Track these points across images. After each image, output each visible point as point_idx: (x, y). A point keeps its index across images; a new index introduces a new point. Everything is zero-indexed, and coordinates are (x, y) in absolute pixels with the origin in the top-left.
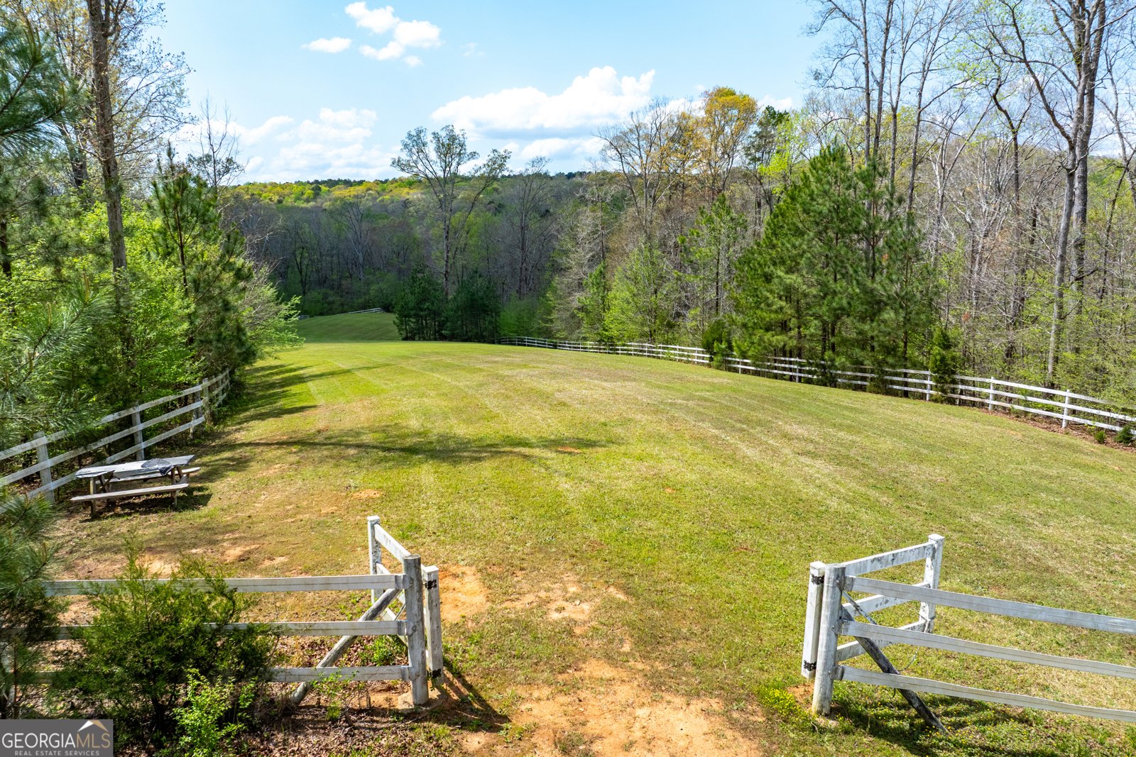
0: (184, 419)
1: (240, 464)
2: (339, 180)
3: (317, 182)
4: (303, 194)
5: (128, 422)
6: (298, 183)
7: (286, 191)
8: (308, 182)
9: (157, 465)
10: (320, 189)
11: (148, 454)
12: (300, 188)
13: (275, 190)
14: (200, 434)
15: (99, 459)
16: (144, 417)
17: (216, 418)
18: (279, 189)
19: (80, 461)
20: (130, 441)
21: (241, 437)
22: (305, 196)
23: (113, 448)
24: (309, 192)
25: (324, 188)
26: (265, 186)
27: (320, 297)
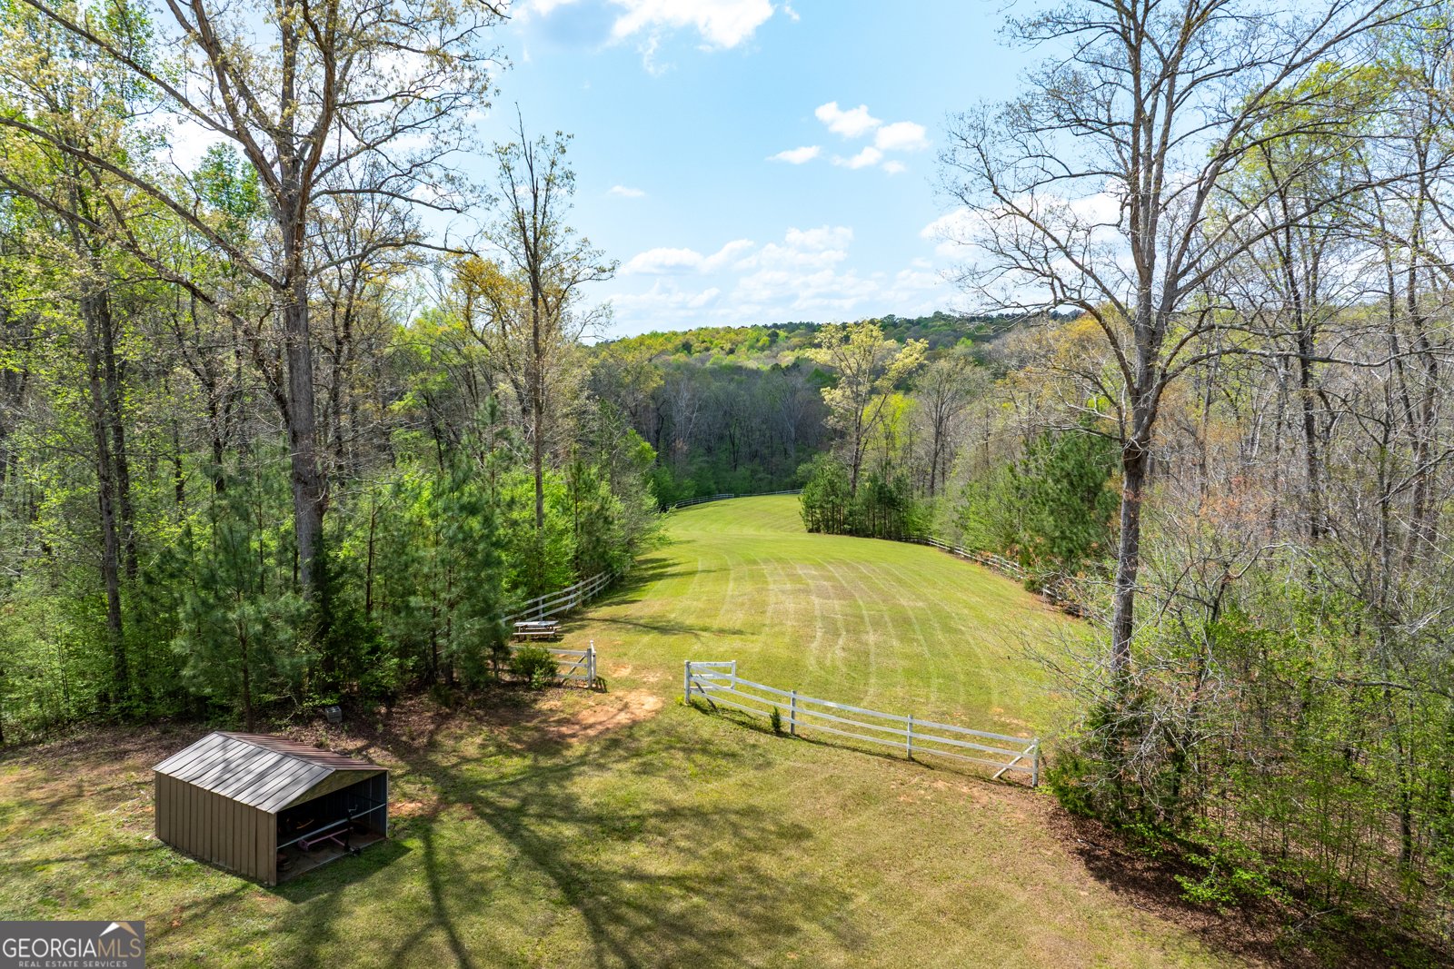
0: (566, 603)
1: (581, 627)
2: (801, 324)
3: (775, 326)
4: (758, 341)
5: (536, 604)
6: (754, 327)
7: (740, 338)
8: (765, 327)
9: (544, 624)
10: (776, 335)
11: (545, 619)
12: (755, 334)
13: (728, 336)
14: (573, 612)
15: (523, 619)
16: (544, 601)
17: (585, 603)
18: (732, 336)
19: (516, 620)
20: (537, 613)
21: (590, 615)
22: (760, 344)
23: (530, 615)
24: (765, 339)
25: (782, 333)
26: (717, 331)
27: (748, 473)
